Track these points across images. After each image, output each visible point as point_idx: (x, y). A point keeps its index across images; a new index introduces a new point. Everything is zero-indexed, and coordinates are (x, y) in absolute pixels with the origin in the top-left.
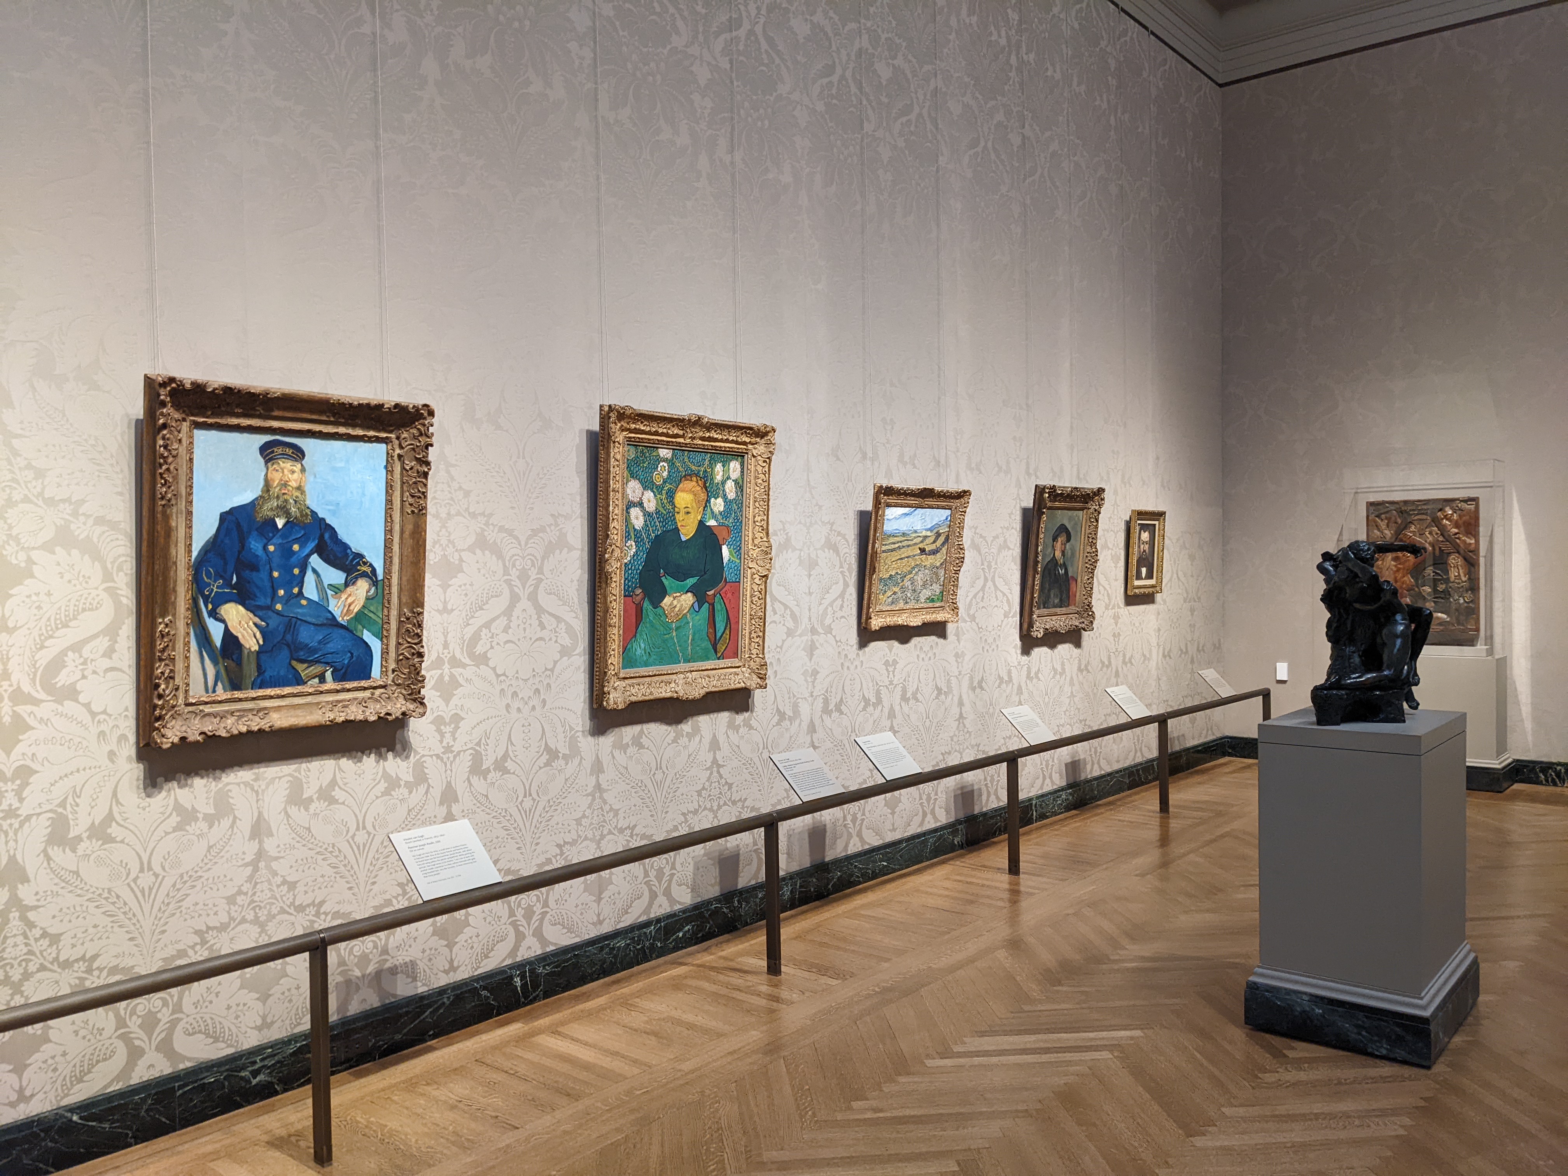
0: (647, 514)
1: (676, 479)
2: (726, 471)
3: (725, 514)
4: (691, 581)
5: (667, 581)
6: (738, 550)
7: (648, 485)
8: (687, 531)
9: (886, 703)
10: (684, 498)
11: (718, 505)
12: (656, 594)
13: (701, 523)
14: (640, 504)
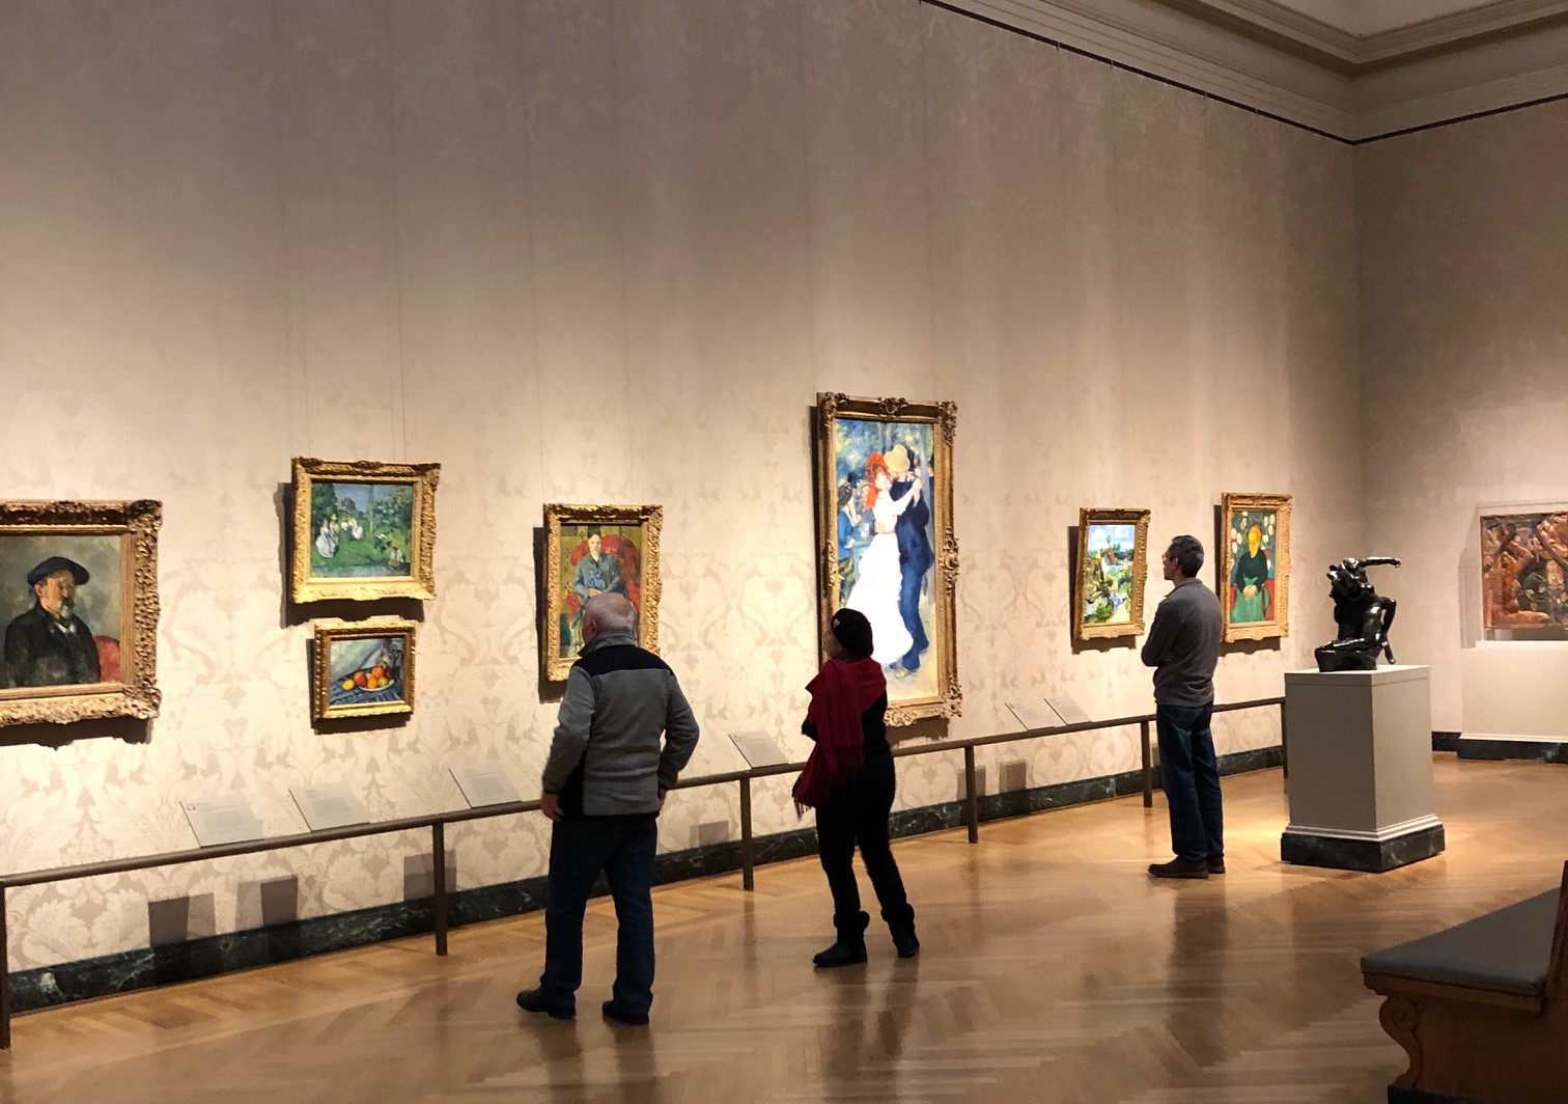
0: (1238, 545)
1: (1249, 527)
2: (1269, 520)
3: (1269, 543)
4: (1255, 579)
5: (1246, 579)
6: (1273, 562)
7: (1239, 530)
8: (1253, 554)
9: (1049, 682)
10: (1252, 536)
11: (1266, 538)
12: (1242, 586)
13: (1259, 548)
14: (1235, 540)
